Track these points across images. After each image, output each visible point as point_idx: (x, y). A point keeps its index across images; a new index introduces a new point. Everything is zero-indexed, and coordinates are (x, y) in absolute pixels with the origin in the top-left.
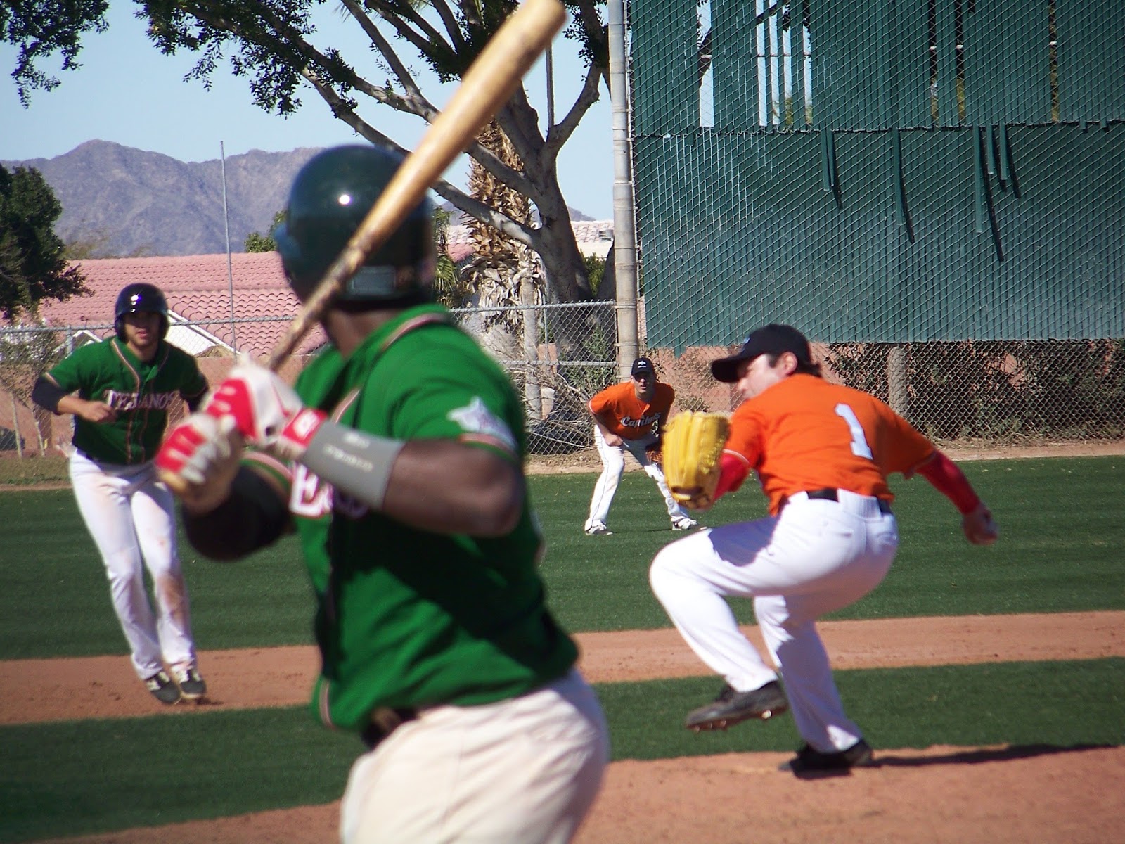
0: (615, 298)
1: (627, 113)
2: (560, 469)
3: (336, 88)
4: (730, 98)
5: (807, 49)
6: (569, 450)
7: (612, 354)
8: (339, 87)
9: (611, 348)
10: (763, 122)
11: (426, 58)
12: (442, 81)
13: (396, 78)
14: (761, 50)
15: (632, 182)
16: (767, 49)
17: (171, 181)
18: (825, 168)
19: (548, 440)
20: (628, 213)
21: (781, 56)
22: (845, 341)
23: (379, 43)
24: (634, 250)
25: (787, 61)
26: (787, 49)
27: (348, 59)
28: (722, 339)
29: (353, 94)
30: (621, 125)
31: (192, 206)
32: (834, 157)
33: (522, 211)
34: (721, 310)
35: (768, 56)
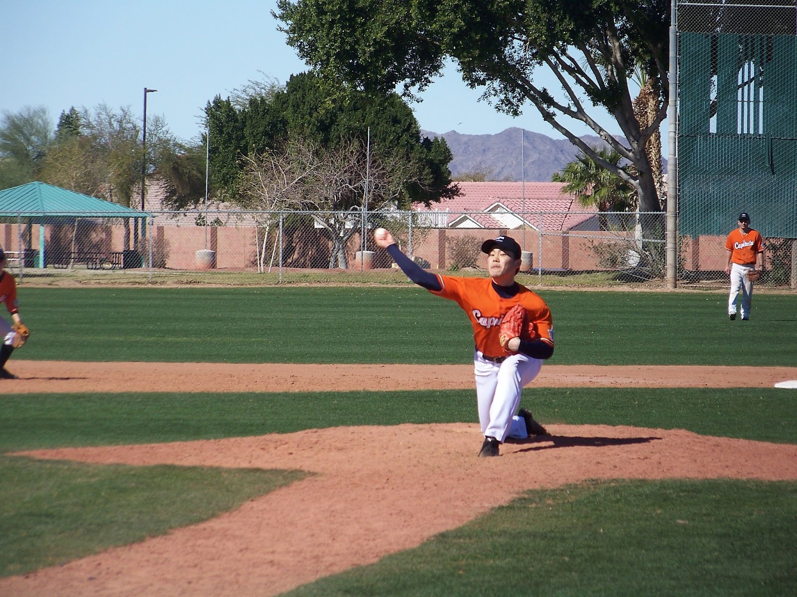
0: (666, 211)
1: (676, 124)
2: (638, 290)
3: (545, 106)
4: (725, 119)
5: (761, 99)
6: (642, 281)
7: (664, 237)
8: (546, 106)
9: (663, 234)
10: (739, 132)
11: (587, 94)
12: (594, 106)
13: (573, 103)
14: (740, 99)
15: (677, 156)
16: (743, 98)
17: (548, 147)
18: (767, 155)
19: (632, 276)
20: (674, 171)
21: (749, 102)
22: (773, 236)
23: (566, 86)
24: (676, 188)
25: (752, 104)
26: (752, 99)
27: (551, 93)
28: (715, 232)
29: (552, 109)
30: (673, 130)
31: (556, 159)
32: (772, 150)
33: (657, 168)
34: (715, 218)
35: (743, 101)
